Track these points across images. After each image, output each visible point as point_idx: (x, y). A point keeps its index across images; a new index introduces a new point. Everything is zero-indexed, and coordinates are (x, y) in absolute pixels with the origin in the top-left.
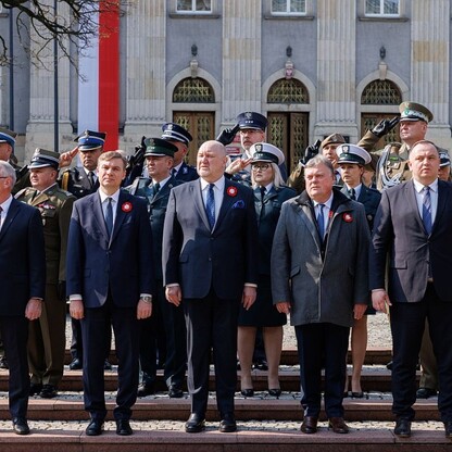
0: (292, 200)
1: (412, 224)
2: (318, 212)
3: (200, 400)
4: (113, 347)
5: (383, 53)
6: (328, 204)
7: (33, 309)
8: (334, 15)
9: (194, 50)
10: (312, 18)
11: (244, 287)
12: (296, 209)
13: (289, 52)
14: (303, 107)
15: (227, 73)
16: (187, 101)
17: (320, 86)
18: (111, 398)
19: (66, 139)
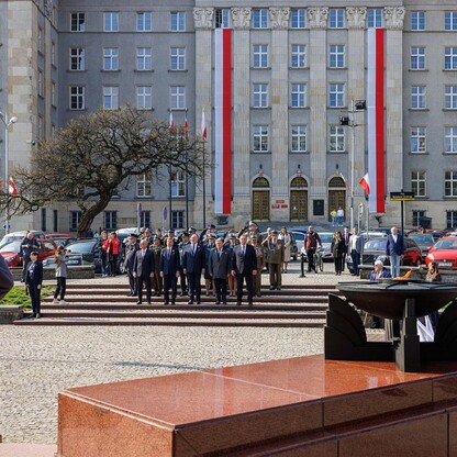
3: (192, 297)
5: (337, 167)
7: (152, 275)
8: (317, 151)
9: (261, 167)
10: (308, 153)
13: (299, 166)
14: (305, 189)
15: (274, 176)
16: (258, 187)
17: (312, 180)
18: (170, 297)
19: (210, 202)
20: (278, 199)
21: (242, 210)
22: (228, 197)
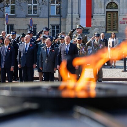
0: (43, 47)
1: (64, 52)
2: (48, 49)
4: (7, 76)
6: (50, 48)
11: (33, 64)
12: (43, 49)
15: (121, 1)
16: (110, 9)
19: (77, 19)
20: (124, 17)
21: (99, 24)
22: (90, 16)
